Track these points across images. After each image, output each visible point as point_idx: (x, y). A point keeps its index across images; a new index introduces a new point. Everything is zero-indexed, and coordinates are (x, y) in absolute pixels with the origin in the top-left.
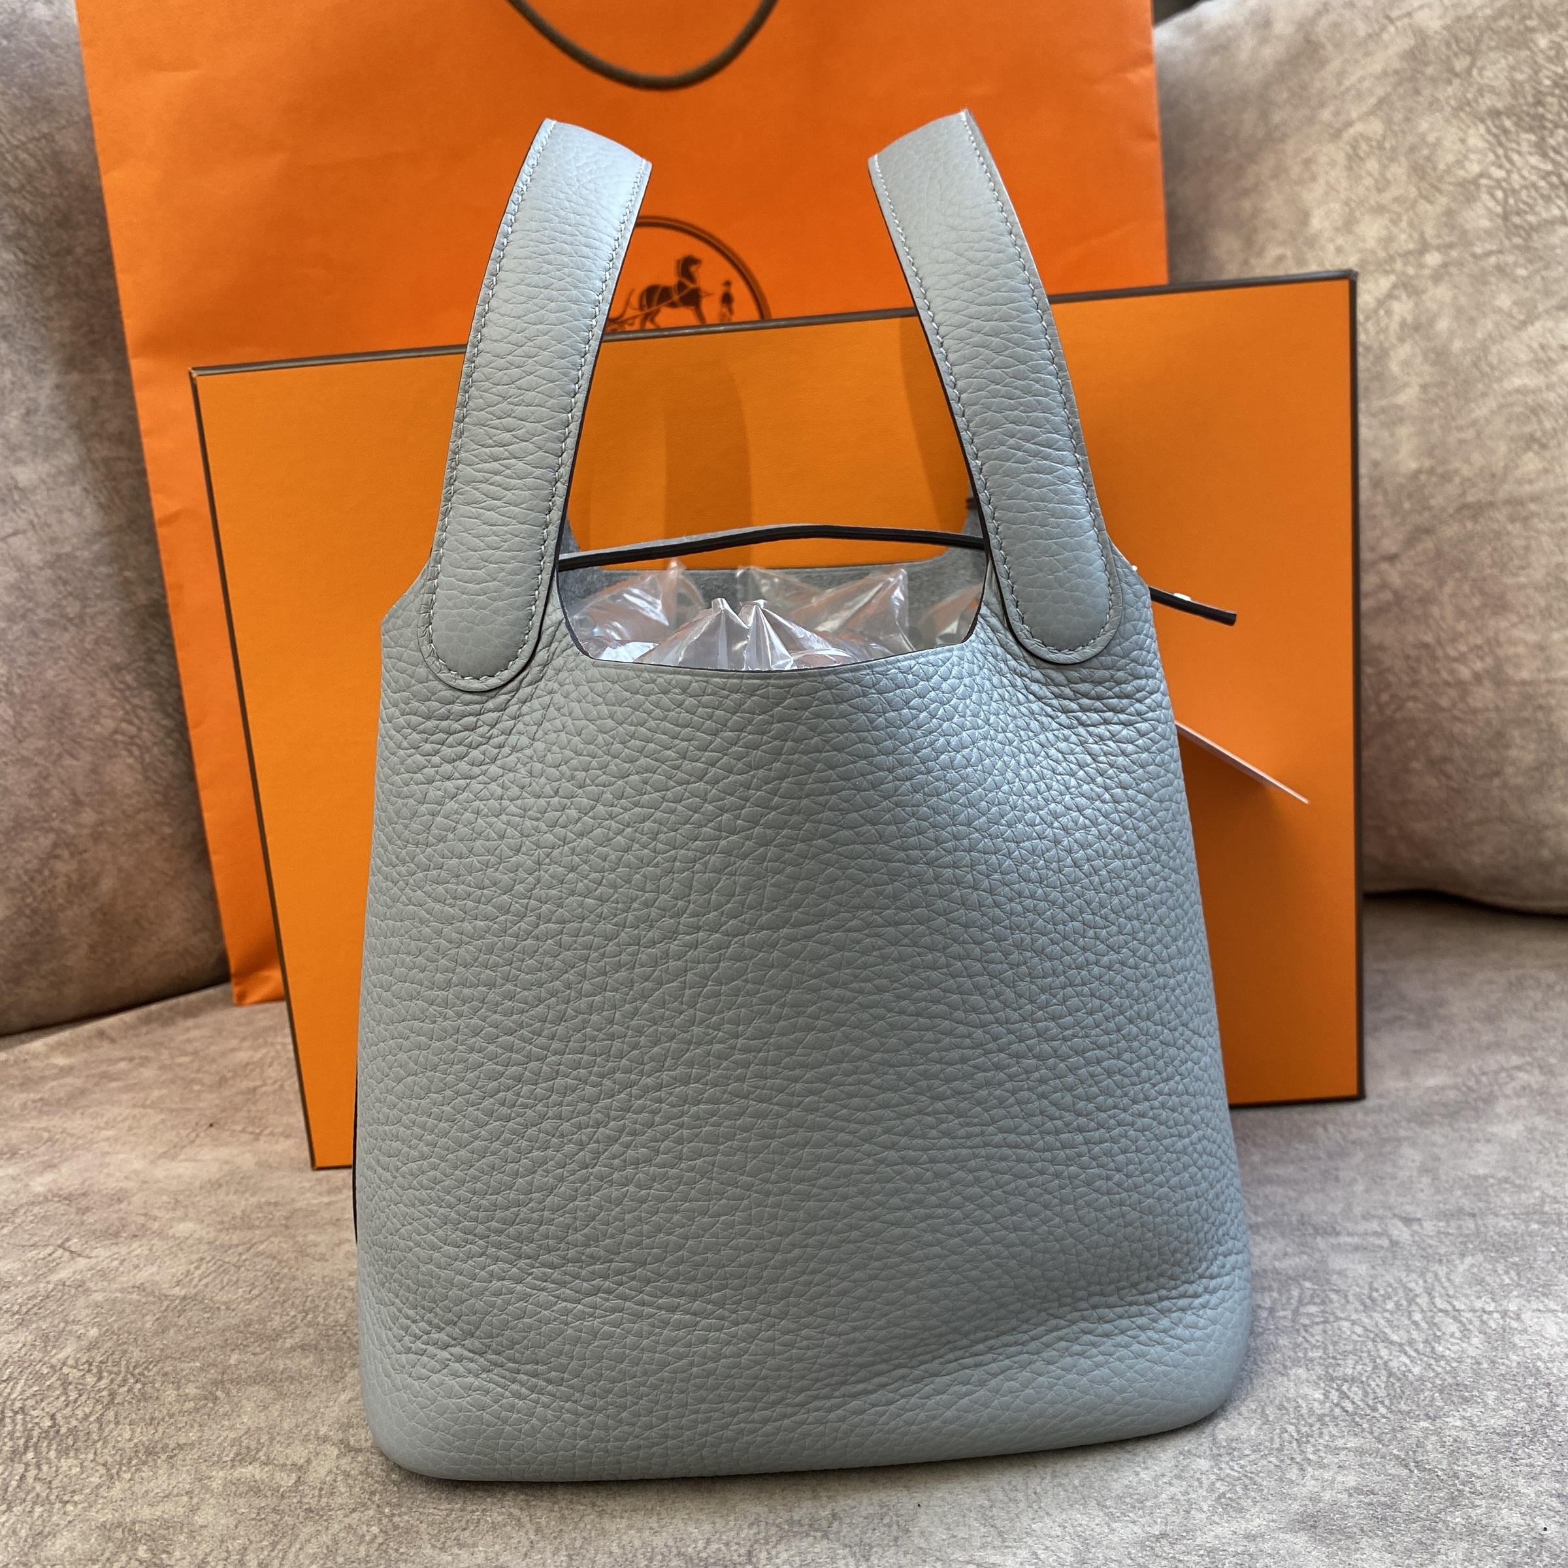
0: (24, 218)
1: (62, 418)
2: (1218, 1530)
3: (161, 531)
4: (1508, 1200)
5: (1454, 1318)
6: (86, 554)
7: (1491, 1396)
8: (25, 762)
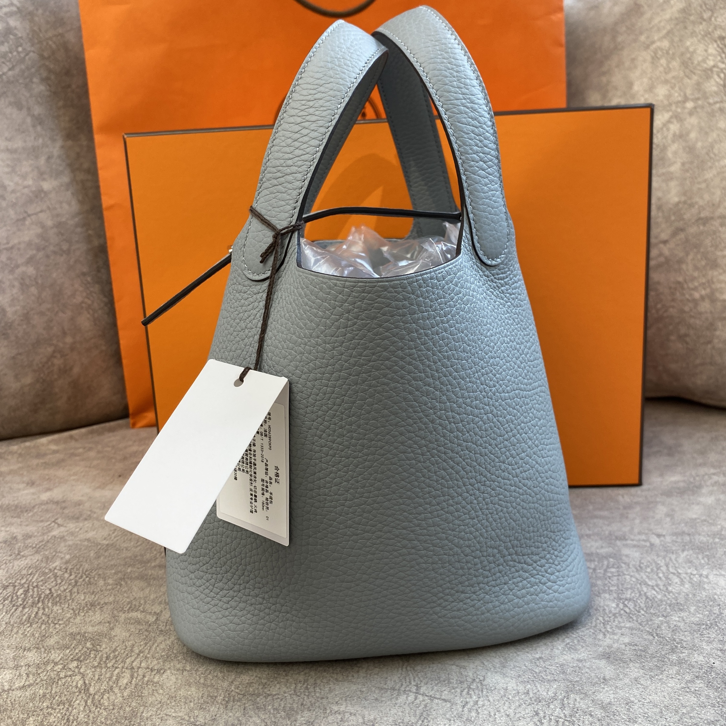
0: (50, 71)
1: (63, 161)
2: (566, 657)
3: (106, 214)
4: (705, 529)
5: (678, 576)
6: (72, 222)
7: (692, 609)
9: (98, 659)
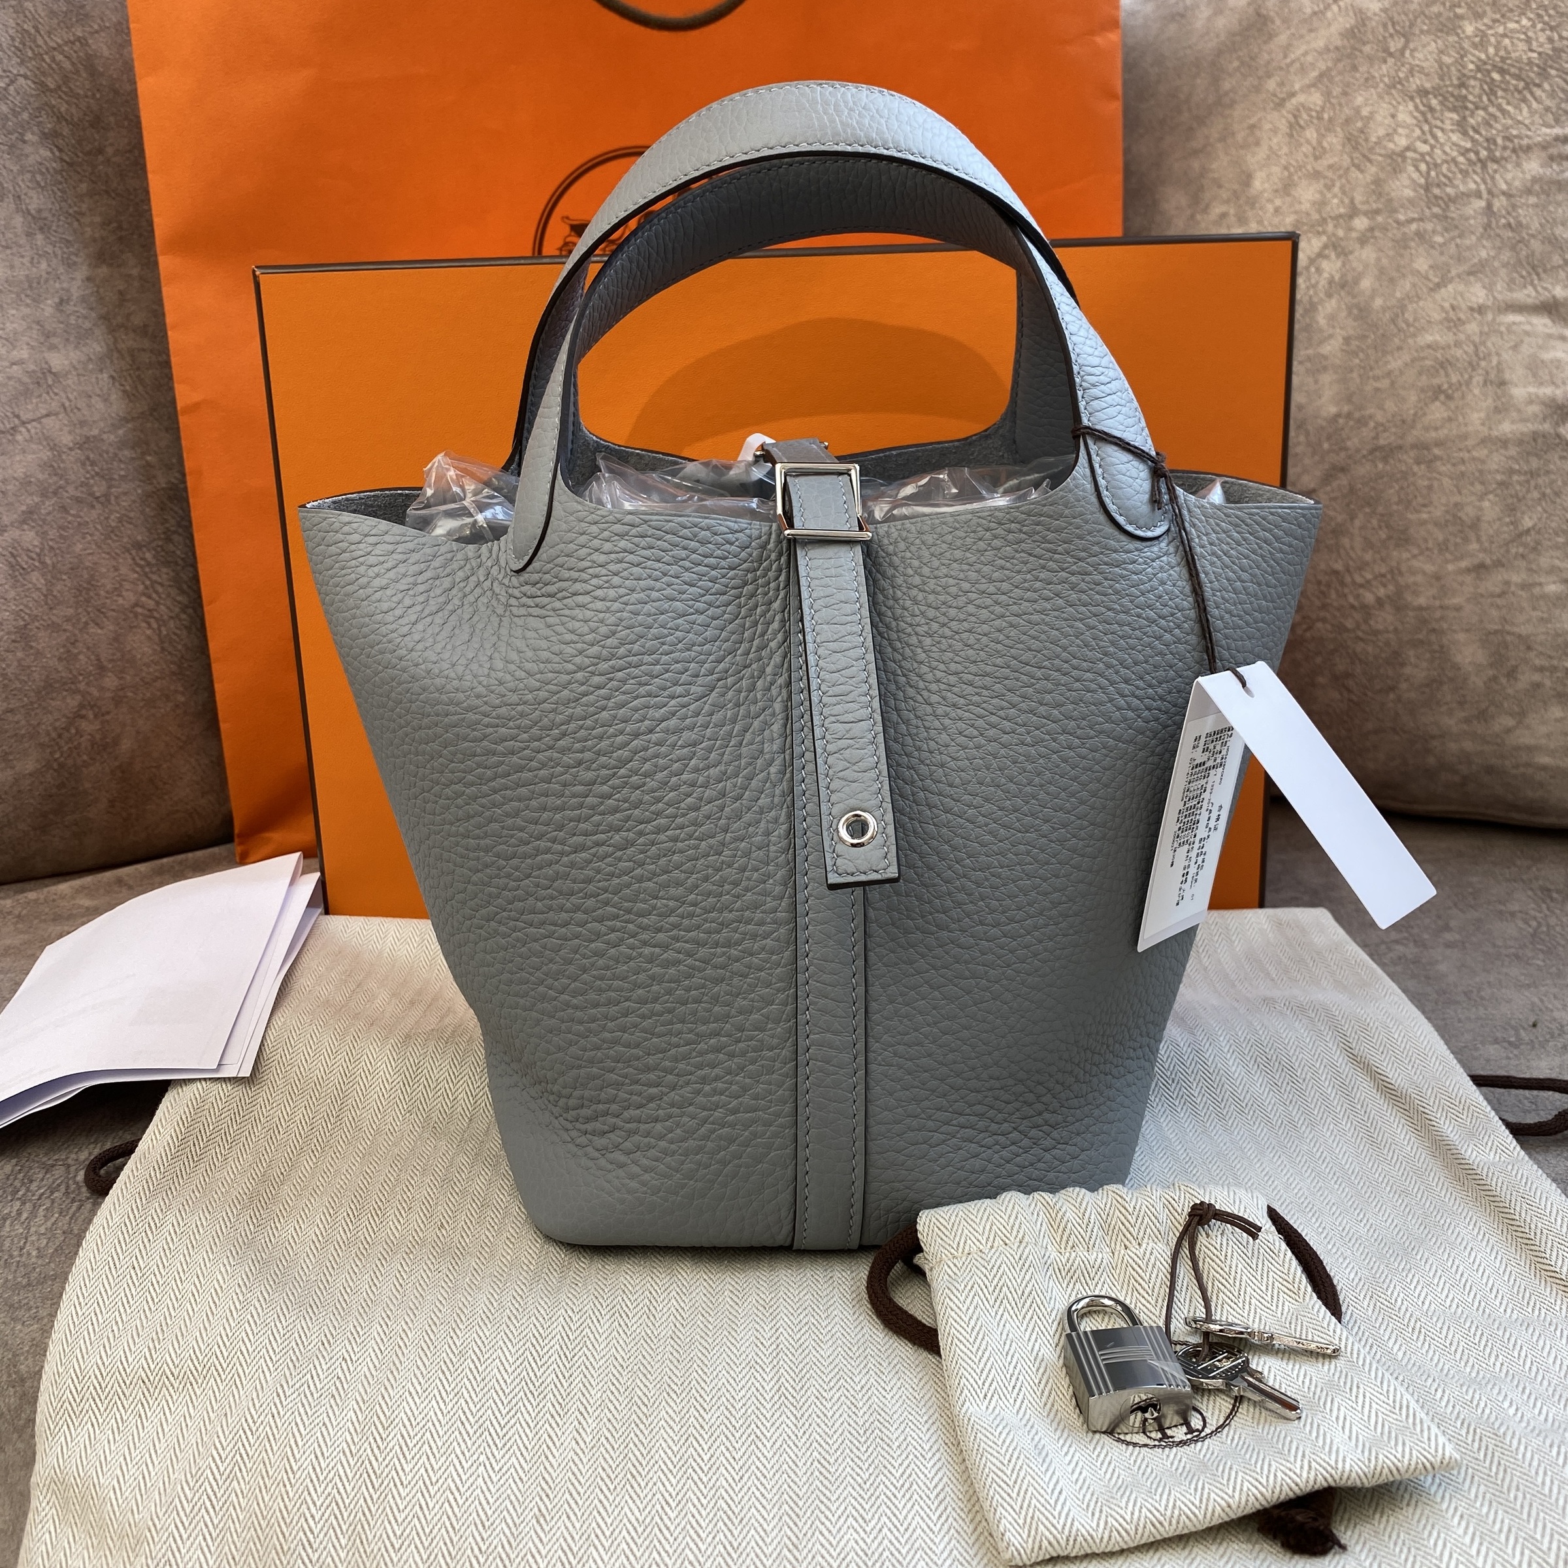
0: (60, 118)
1: (92, 309)
3: (182, 420)
6: (112, 437)
8: (54, 627)
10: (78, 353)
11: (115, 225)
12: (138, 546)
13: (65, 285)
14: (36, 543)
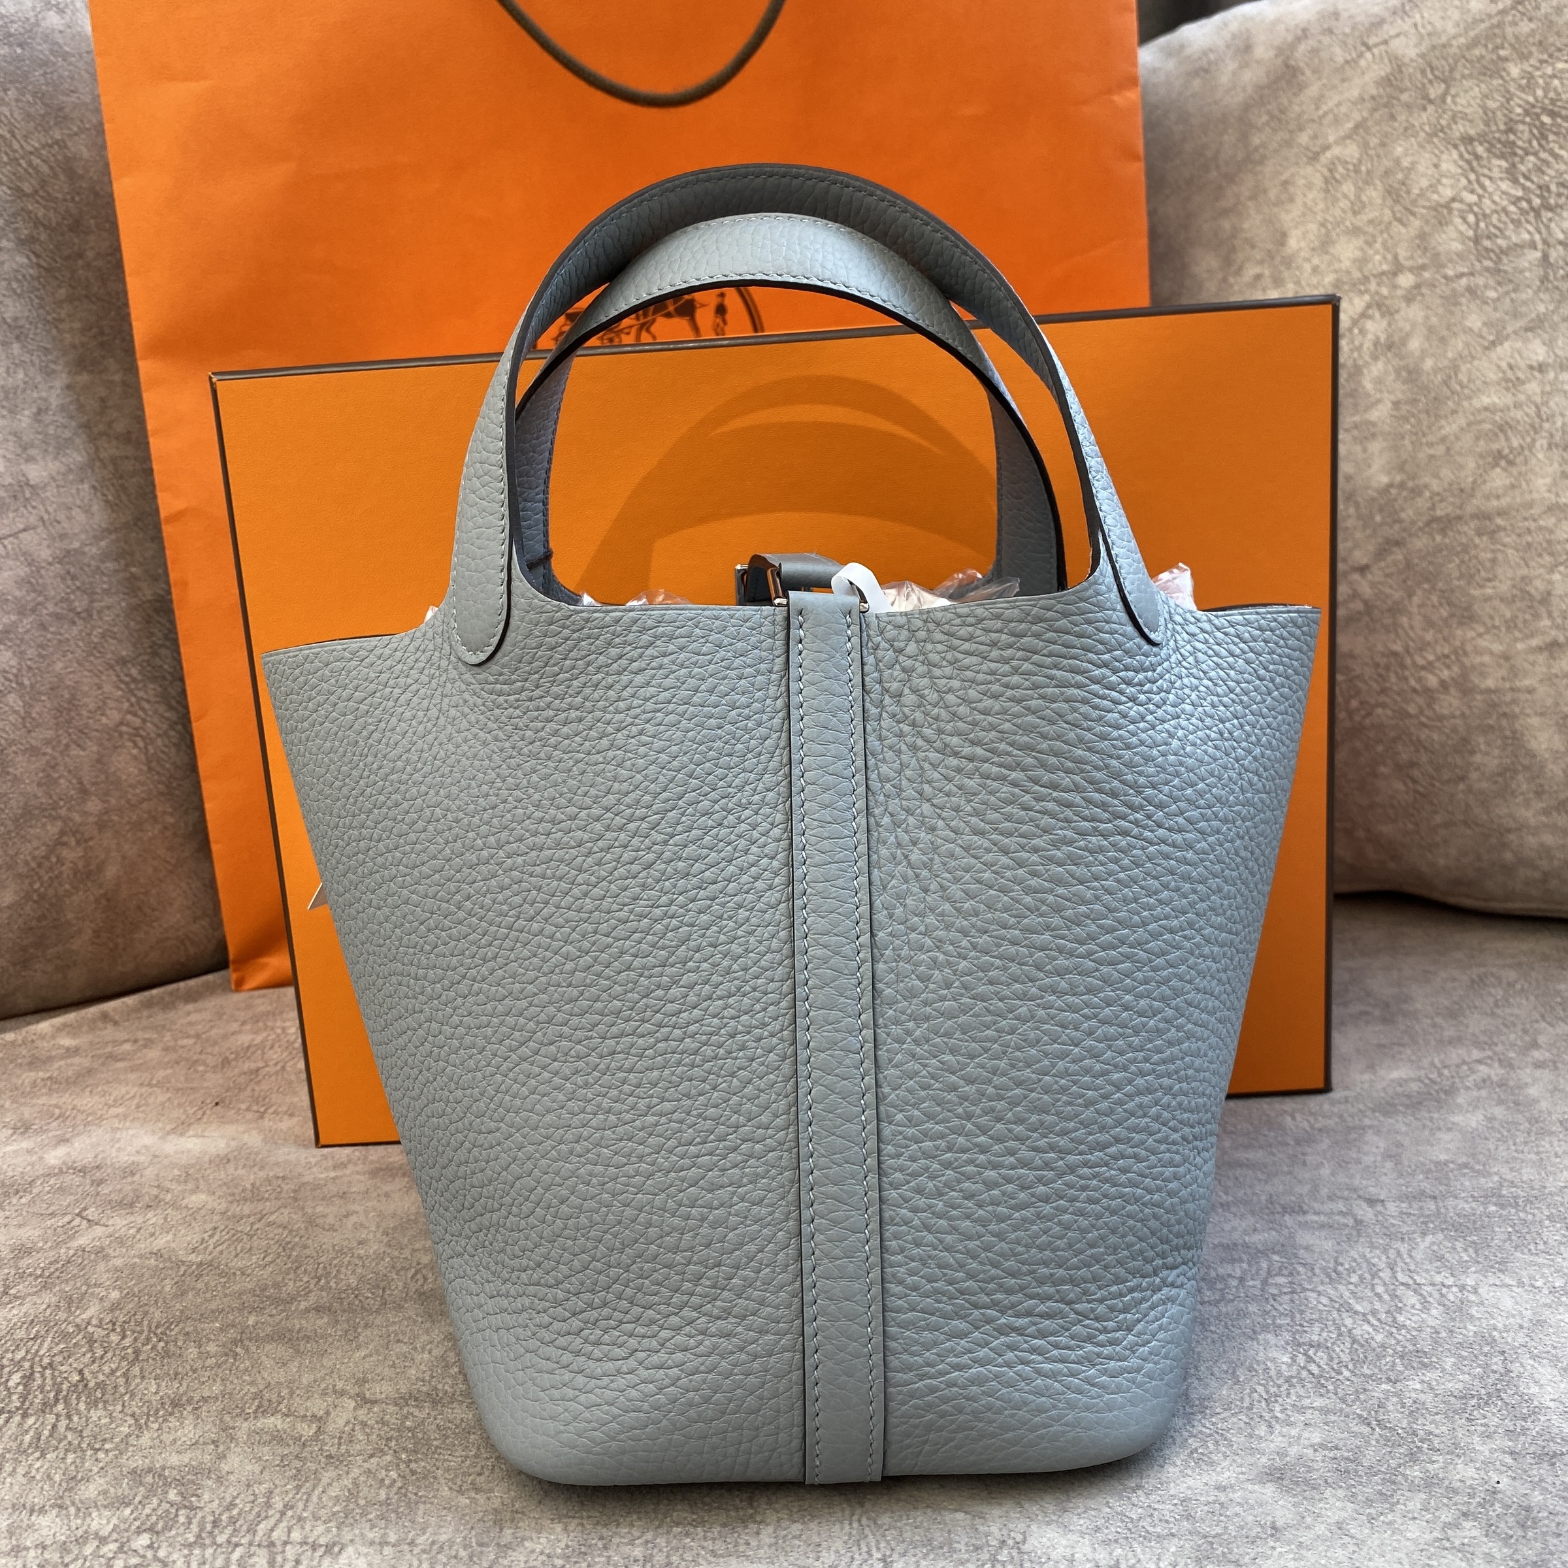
0: (37, 223)
1: (71, 418)
2: (1190, 1482)
3: (167, 529)
4: (1467, 1183)
5: (1415, 1291)
6: (94, 550)
7: (1449, 1362)
8: (33, 751)
9: (195, 1528)
10: (57, 464)
11: (95, 330)
12: (123, 662)
13: (44, 394)
14: (12, 663)
